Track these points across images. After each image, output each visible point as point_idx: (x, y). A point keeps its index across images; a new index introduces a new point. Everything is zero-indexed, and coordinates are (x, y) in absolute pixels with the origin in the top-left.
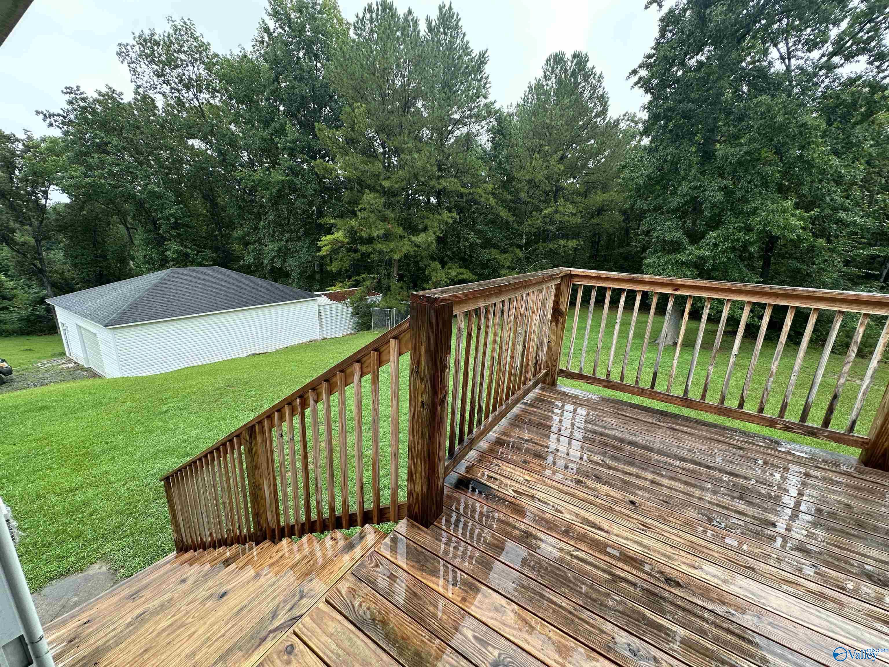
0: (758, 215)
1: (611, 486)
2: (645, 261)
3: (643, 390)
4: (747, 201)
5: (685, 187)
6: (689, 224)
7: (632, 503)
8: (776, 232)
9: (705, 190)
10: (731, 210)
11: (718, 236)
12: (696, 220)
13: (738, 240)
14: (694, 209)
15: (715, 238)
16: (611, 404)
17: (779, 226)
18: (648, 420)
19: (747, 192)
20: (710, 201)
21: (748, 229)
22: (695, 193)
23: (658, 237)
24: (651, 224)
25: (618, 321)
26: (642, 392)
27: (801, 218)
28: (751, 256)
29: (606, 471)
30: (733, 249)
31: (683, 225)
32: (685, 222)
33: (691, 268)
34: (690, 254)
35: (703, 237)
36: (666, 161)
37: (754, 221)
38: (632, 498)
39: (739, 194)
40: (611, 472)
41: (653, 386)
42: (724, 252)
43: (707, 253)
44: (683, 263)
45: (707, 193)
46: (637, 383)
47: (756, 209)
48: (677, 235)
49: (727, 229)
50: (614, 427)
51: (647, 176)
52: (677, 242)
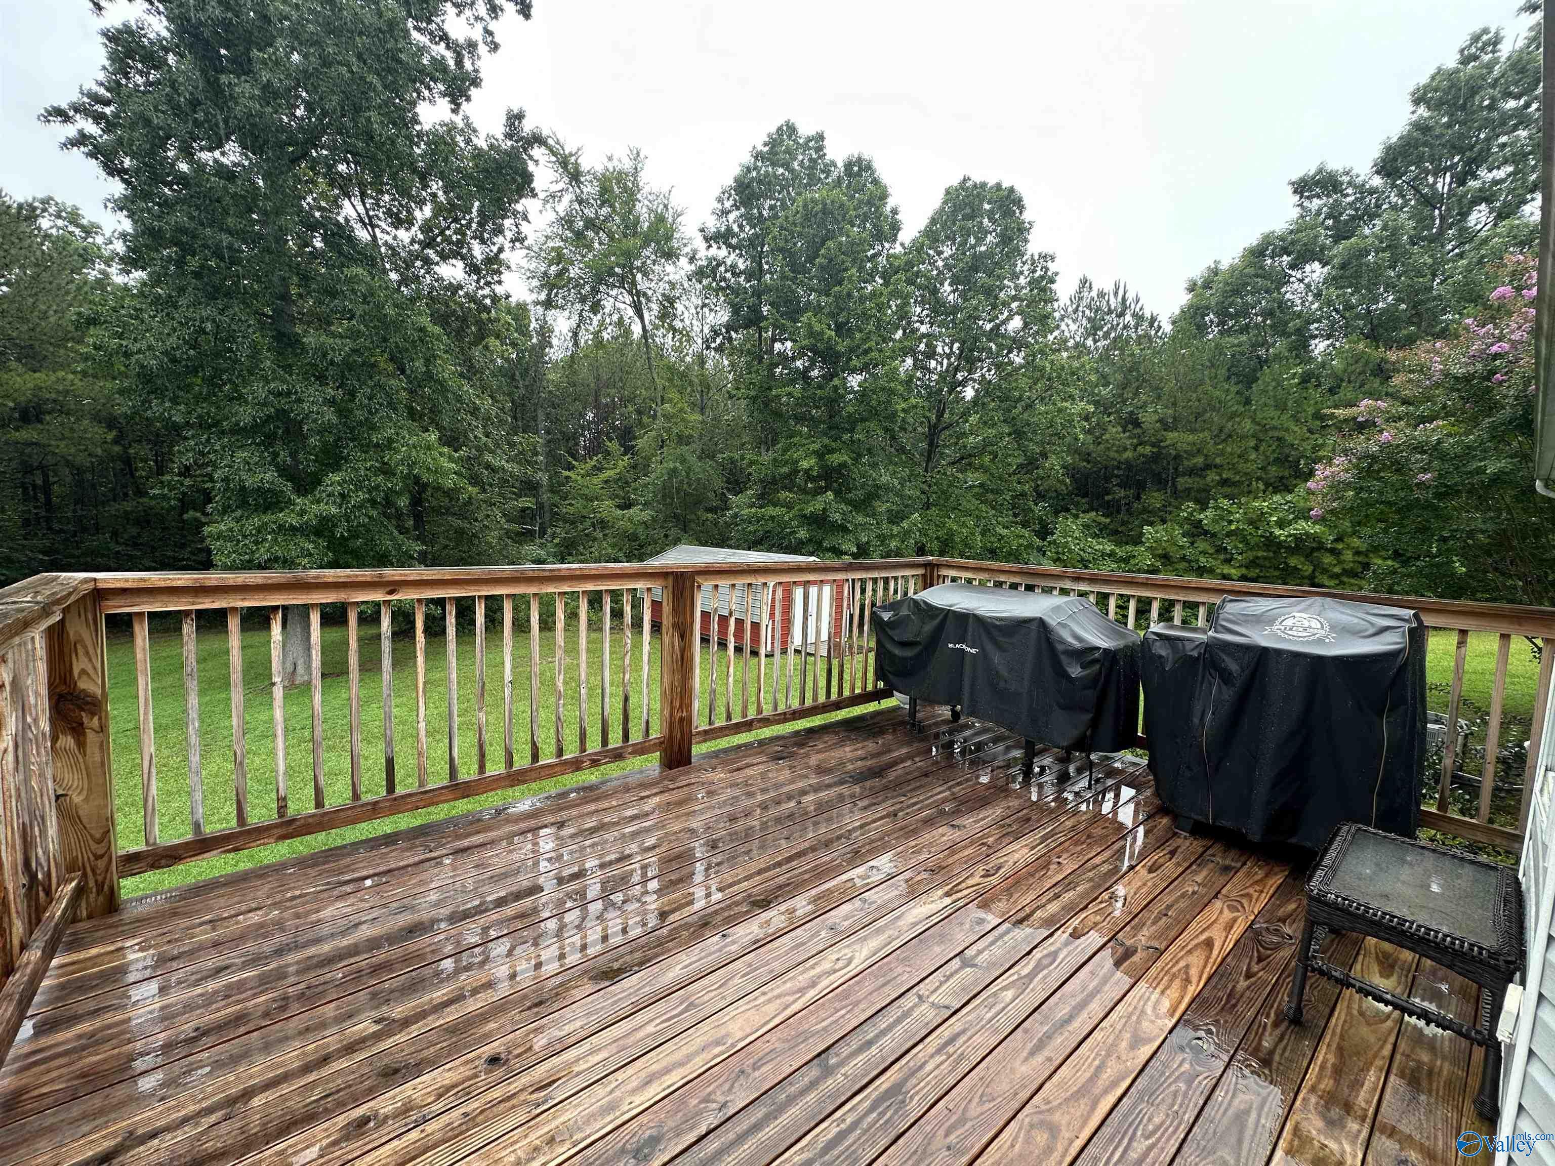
0: (397, 451)
1: (432, 1063)
2: (207, 530)
3: (376, 803)
4: (373, 428)
5: (259, 390)
6: (284, 456)
7: (494, 1060)
8: (426, 477)
9: (299, 401)
10: (353, 440)
11: (344, 481)
12: (296, 452)
13: (377, 488)
14: (287, 431)
15: (339, 484)
16: (312, 872)
17: (428, 469)
18: (411, 861)
19: (370, 412)
20: (315, 421)
21: (387, 471)
22: (283, 403)
23: (226, 480)
24: (202, 454)
25: (276, 679)
26: (374, 810)
27: (451, 459)
28: (399, 515)
29: (400, 1038)
30: (373, 502)
31: (273, 460)
32: (275, 455)
33: (312, 537)
34: (303, 513)
35: (319, 483)
36: (203, 331)
37: (392, 458)
38: (487, 1051)
39: (360, 415)
40: (415, 1030)
41: (391, 787)
42: (360, 507)
43: (334, 510)
44: (293, 528)
45: (306, 406)
46: (356, 796)
47: (390, 441)
48: (268, 476)
49: (356, 470)
50: (355, 919)
51: (165, 353)
52: (269, 490)
